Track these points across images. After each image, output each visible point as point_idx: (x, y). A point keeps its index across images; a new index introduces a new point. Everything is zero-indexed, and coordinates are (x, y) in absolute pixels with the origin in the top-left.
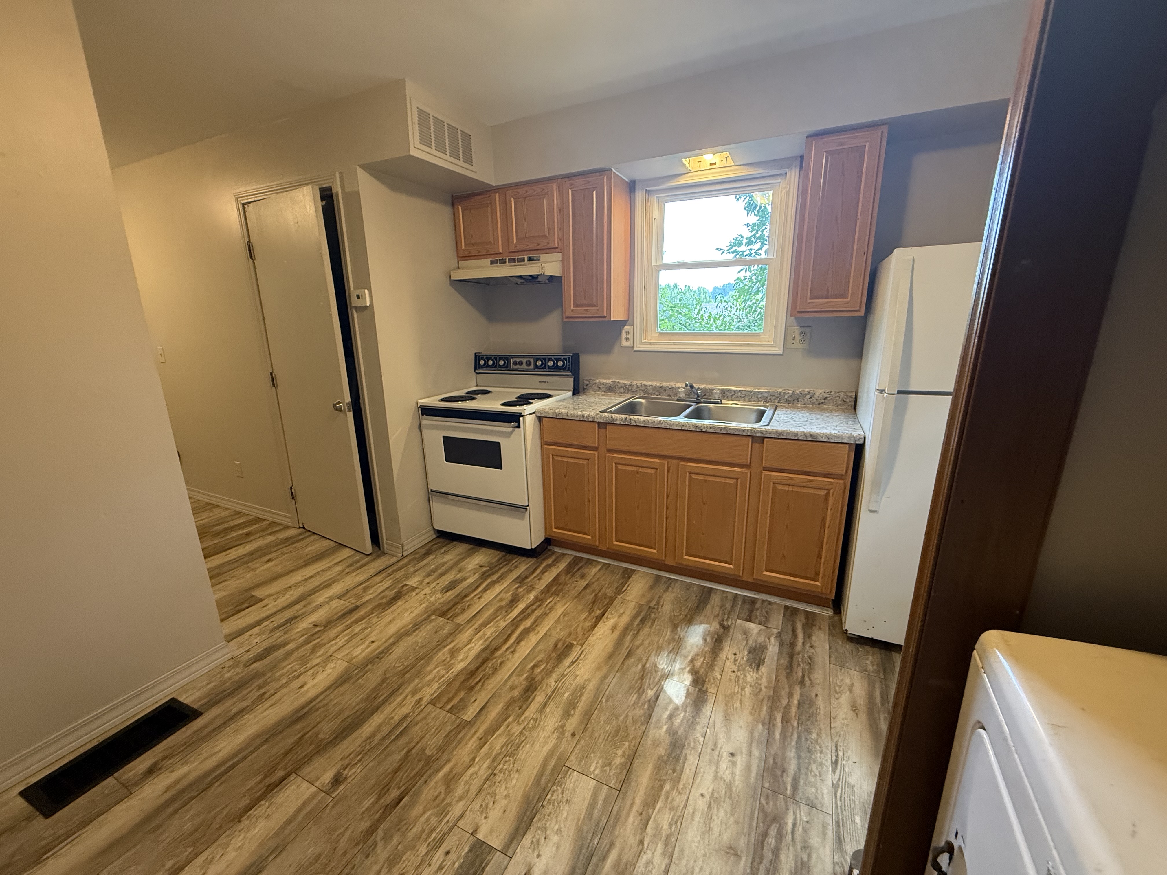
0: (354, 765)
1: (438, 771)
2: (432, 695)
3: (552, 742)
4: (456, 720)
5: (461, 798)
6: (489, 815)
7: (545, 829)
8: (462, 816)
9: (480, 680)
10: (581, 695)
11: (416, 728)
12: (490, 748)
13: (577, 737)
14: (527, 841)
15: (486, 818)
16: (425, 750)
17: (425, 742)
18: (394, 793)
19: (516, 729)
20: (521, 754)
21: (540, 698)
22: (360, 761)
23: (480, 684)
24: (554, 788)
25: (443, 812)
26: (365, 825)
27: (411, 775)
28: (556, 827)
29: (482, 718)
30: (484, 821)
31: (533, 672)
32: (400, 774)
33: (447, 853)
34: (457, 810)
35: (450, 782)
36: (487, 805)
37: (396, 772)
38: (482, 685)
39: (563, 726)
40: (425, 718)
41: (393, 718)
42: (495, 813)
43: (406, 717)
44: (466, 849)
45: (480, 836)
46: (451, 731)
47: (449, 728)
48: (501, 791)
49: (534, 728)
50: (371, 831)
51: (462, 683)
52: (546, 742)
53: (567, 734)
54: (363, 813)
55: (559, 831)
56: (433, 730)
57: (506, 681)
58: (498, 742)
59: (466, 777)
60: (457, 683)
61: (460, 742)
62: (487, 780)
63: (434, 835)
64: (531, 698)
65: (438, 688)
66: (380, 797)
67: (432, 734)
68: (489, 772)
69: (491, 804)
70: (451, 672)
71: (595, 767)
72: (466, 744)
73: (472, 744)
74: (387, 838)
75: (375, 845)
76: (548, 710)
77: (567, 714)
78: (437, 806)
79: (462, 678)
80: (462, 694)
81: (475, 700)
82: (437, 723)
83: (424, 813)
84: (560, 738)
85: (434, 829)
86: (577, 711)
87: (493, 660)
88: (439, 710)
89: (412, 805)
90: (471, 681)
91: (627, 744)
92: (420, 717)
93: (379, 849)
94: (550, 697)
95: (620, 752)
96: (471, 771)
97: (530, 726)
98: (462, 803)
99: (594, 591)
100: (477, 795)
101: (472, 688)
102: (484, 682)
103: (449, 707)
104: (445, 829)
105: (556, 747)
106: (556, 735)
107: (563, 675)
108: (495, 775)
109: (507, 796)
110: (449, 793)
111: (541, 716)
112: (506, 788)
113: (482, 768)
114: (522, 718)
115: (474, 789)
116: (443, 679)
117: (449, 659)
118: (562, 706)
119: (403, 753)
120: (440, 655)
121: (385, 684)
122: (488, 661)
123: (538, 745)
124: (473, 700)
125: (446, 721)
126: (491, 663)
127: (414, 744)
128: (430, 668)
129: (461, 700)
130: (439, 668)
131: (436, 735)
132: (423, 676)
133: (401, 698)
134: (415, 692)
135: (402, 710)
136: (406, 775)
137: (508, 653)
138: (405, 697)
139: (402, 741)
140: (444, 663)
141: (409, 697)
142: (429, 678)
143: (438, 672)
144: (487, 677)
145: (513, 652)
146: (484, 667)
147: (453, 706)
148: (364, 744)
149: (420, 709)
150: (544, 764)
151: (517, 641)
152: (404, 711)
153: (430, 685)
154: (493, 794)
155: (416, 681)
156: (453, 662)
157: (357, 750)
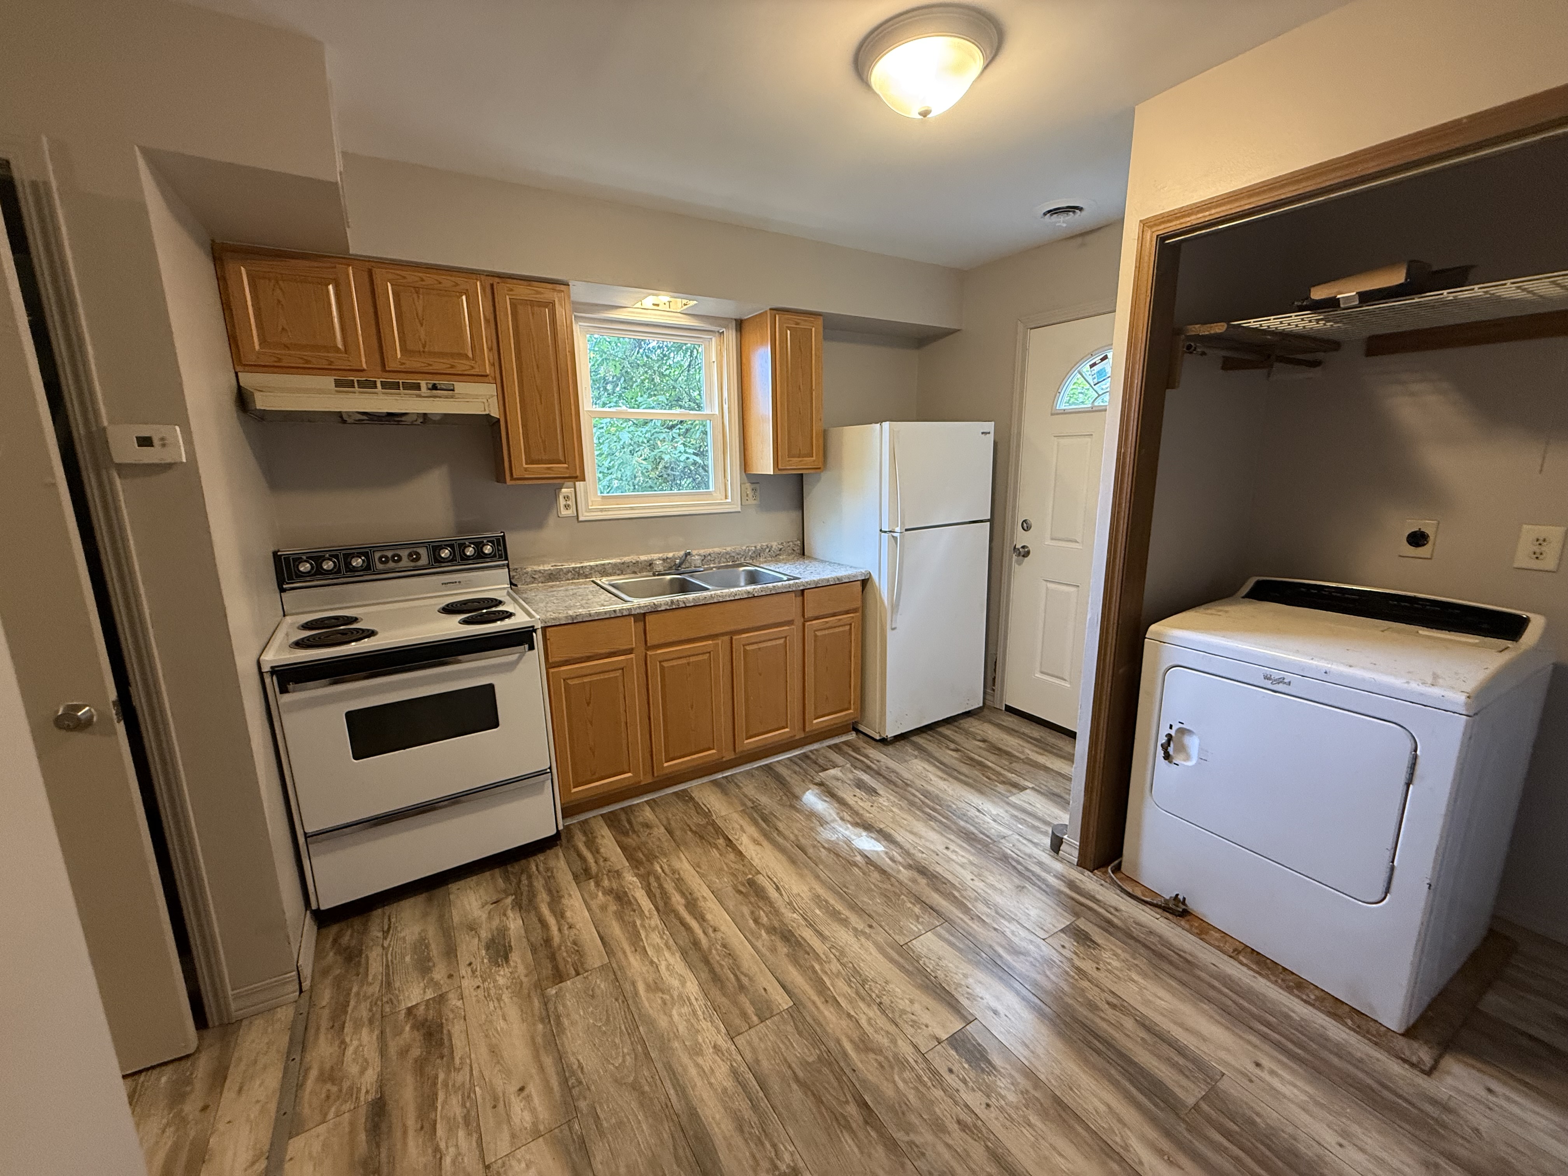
0: (776, 1155)
1: (845, 1054)
2: (719, 1031)
3: (868, 944)
4: (782, 1017)
5: (894, 1041)
6: (925, 1021)
7: (959, 985)
8: (915, 1047)
9: (735, 975)
10: (826, 901)
11: (765, 1063)
12: (846, 998)
13: (874, 924)
14: (964, 1002)
15: (927, 1026)
16: (807, 1063)
17: (795, 1059)
18: (852, 1109)
19: (835, 966)
20: (870, 973)
21: (807, 934)
22: (774, 1146)
23: (742, 978)
24: (921, 962)
25: (902, 1063)
26: (880, 1152)
27: (836, 1084)
28: (961, 976)
29: (797, 991)
30: (930, 1028)
31: (763, 925)
32: (827, 1098)
33: (951, 1071)
34: (905, 1049)
35: (867, 1047)
36: (912, 1021)
37: (819, 1100)
38: (746, 976)
39: (855, 929)
40: (754, 1050)
41: (725, 1090)
42: (925, 1018)
43: (735, 1073)
44: (953, 1052)
45: (944, 1036)
46: (797, 1028)
47: (790, 1028)
48: (904, 1004)
49: (842, 953)
50: (892, 1145)
51: (724, 994)
52: (866, 950)
53: (867, 930)
54: (862, 1153)
55: (965, 976)
56: (781, 1045)
57: (758, 952)
58: (840, 988)
59: (869, 1030)
60: (721, 1000)
61: (818, 1023)
62: (883, 1012)
63: (926, 1079)
64: (800, 939)
65: (712, 1022)
66: (848, 1127)
67: (787, 1048)
68: (875, 1008)
69: (914, 1017)
70: (693, 1000)
71: (914, 927)
72: (825, 1017)
73: (828, 1013)
74: (909, 1128)
75: (911, 1143)
76: (827, 933)
77: (844, 922)
78: (892, 1068)
79: (715, 992)
80: (743, 999)
81: (765, 990)
82: (772, 1038)
83: (894, 1082)
84: (868, 937)
85: (919, 1078)
86: (844, 912)
87: (711, 953)
88: (753, 1030)
89: (877, 1093)
90: (728, 983)
91: (903, 897)
92: (749, 1056)
93: (918, 1140)
94: (810, 924)
95: (909, 905)
96: (864, 1023)
97: (837, 954)
98: (900, 1042)
99: (683, 829)
100: (897, 1025)
101: (742, 987)
102: (742, 973)
103: (755, 1019)
104: (924, 1066)
105: (876, 944)
106: (863, 940)
107: (790, 903)
108: (881, 1003)
109: (912, 1002)
110: (881, 1051)
111: (831, 941)
112: (902, 999)
113: (866, 1013)
114: (823, 957)
115: (890, 1028)
116: (700, 1013)
117: (667, 997)
118: (829, 921)
119: (795, 1086)
120: (646, 1004)
121: (647, 1088)
122: (710, 957)
123: (865, 956)
124: (763, 991)
125: (776, 1028)
126: (715, 956)
127: (789, 1072)
128: (663, 1022)
129: (752, 1003)
130: (674, 1012)
131: (792, 1044)
132: (672, 1035)
133: (693, 1071)
134: (696, 1051)
135: (718, 1074)
136: (831, 1091)
137: (713, 935)
138: (697, 1065)
139: (775, 1086)
140: (669, 1003)
141: (700, 1060)
142: (682, 1028)
143: (680, 1015)
144: (736, 967)
145: (715, 930)
146: (716, 966)
147: (757, 1015)
148: (747, 1136)
149: (734, 1052)
150: (892, 960)
151: (701, 920)
152: (722, 1072)
153: (698, 1031)
154: (903, 1012)
155: (676, 1044)
156: (675, 994)
157: (752, 1145)
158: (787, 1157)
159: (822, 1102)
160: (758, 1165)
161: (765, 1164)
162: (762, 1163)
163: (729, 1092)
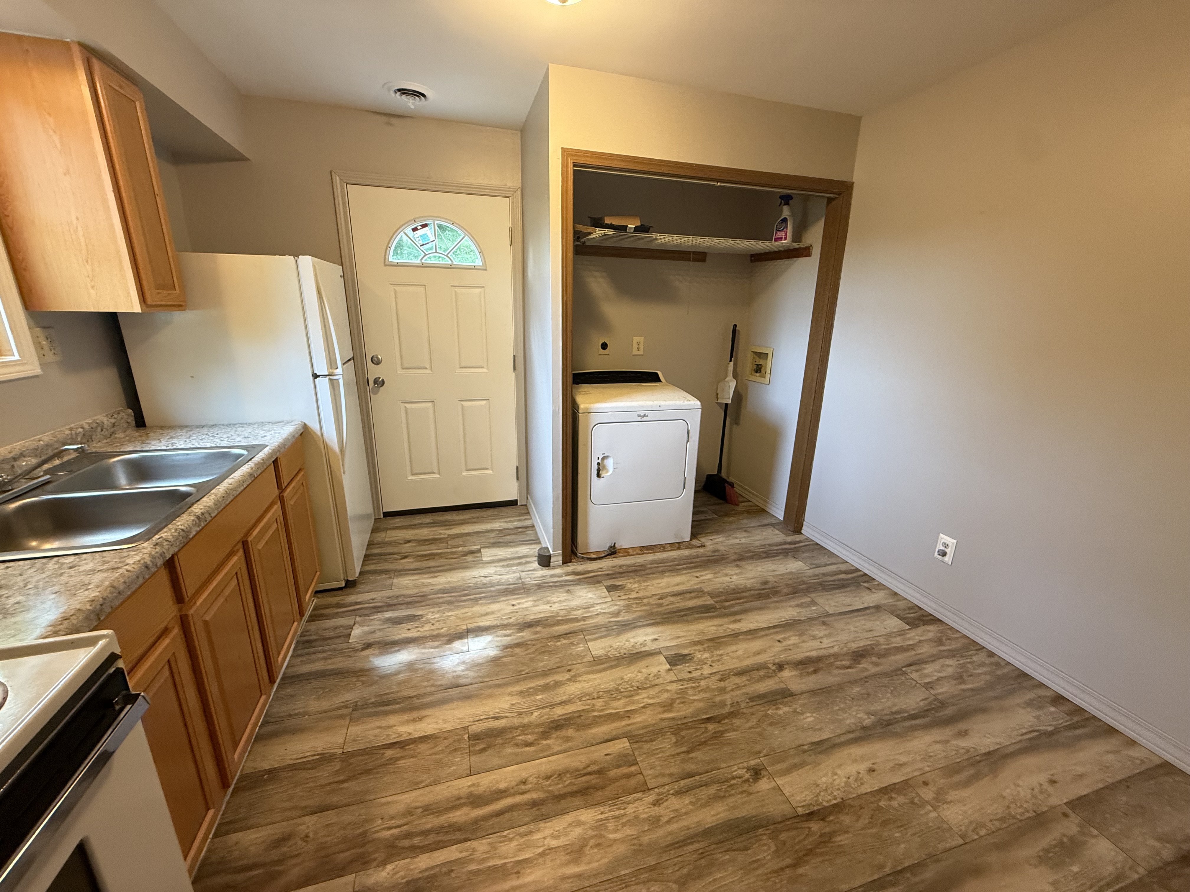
0: (740, 778)
1: (673, 719)
2: (640, 799)
3: (585, 677)
4: (636, 749)
5: (667, 691)
6: (656, 671)
7: (634, 646)
8: (672, 682)
9: (585, 775)
10: (530, 689)
11: (674, 770)
12: (628, 705)
13: (569, 668)
14: (646, 649)
15: (659, 671)
16: (676, 743)
17: (672, 749)
18: (711, 727)
19: (599, 703)
20: (612, 685)
21: (559, 711)
22: (734, 778)
23: (589, 769)
24: (611, 656)
25: (683, 692)
26: (737, 722)
27: (693, 731)
28: (627, 643)
29: (614, 733)
30: (661, 670)
31: (535, 740)
32: (702, 738)
33: (690, 672)
34: (673, 687)
35: (668, 706)
36: (654, 676)
37: (703, 743)
38: (588, 766)
39: (568, 680)
40: (662, 775)
41: (691, 803)
42: (654, 670)
43: (679, 793)
44: (679, 667)
45: (668, 666)
46: (646, 741)
47: (646, 746)
48: (640, 677)
49: (587, 694)
50: (733, 715)
51: (603, 788)
52: (590, 680)
53: (572, 673)
54: (737, 730)
56: (660, 755)
57: (565, 751)
58: (619, 705)
59: (657, 700)
60: (609, 791)
61: (646, 727)
62: (645, 688)
63: (694, 685)
64: (564, 717)
65: (629, 803)
66: (723, 732)
67: (663, 752)
68: (640, 691)
69: (651, 675)
70: (603, 816)
71: (581, 648)
72: (641, 722)
73: (638, 719)
74: (723, 704)
75: (732, 705)
76: (564, 698)
77: (558, 684)
78: (684, 698)
79: (599, 795)
80: (612, 773)
81: (607, 755)
82: (653, 759)
83: (694, 700)
84: (580, 675)
85: (692, 688)
86: (548, 681)
87: (552, 791)
88: (644, 772)
89: (701, 711)
90: (593, 782)
91: (549, 644)
92: (666, 780)
93: (729, 702)
94: (551, 706)
95: (559, 644)
96: (650, 701)
97: (588, 697)
98: (669, 688)
99: (330, 792)
100: (657, 685)
101: (600, 772)
102: (584, 768)
103: (633, 769)
104: (685, 682)
105: (587, 673)
106: (580, 679)
107: (520, 714)
108: (638, 687)
109: (640, 672)
110: (673, 699)
111: (573, 698)
112: (637, 676)
113: (643, 698)
114: (587, 707)
115: (657, 689)
116: (617, 813)
117: (592, 842)
118: (553, 693)
119: (693, 755)
120: (595, 865)
121: (685, 871)
122: (557, 793)
123: (596, 683)
124: (607, 757)
125: (644, 756)
126: (558, 788)
127: (682, 755)
128: (621, 849)
129: (619, 767)
130: (611, 836)
131: (660, 748)
132: (636, 842)
133: (674, 827)
134: (655, 822)
135: (677, 807)
136: (697, 734)
137: (530, 786)
138: (668, 822)
139: (691, 767)
140: (600, 841)
141: (664, 819)
142: (629, 831)
143: (616, 831)
144: (577, 773)
145: (524, 783)
146: (566, 790)
147: (630, 766)
148: (727, 794)
149: (661, 790)
150: (605, 670)
151: (503, 794)
152: (675, 803)
153: (636, 817)
154: (646, 678)
155: (645, 839)
156: (590, 833)
157: (733, 792)
158: (740, 772)
159: (705, 742)
160: (745, 791)
161: (746, 787)
162: (745, 788)
163: (694, 800)
